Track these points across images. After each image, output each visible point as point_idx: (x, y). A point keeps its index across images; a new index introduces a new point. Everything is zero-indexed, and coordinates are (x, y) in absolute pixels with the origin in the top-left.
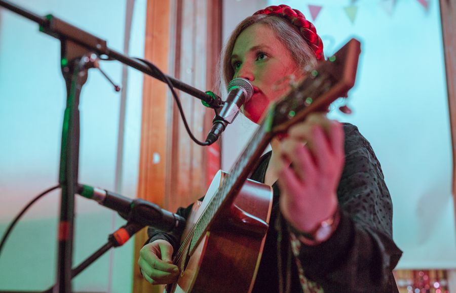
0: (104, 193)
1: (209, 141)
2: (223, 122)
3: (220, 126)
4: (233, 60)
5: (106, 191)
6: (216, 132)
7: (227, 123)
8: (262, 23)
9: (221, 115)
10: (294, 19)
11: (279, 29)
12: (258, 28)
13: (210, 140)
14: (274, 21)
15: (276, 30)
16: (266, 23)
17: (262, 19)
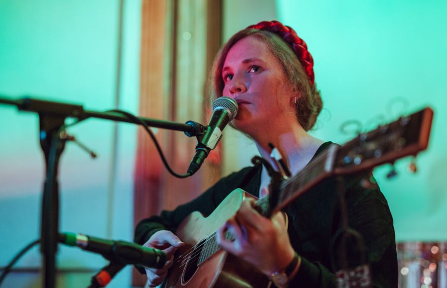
0: (85, 239)
1: (190, 172)
2: (205, 149)
3: (202, 154)
4: (225, 73)
5: (88, 237)
6: (198, 161)
7: (209, 149)
8: (255, 36)
9: (203, 142)
10: (287, 35)
11: (273, 43)
12: (251, 41)
13: (192, 171)
14: (266, 35)
15: (269, 44)
16: (259, 37)
17: (255, 32)
